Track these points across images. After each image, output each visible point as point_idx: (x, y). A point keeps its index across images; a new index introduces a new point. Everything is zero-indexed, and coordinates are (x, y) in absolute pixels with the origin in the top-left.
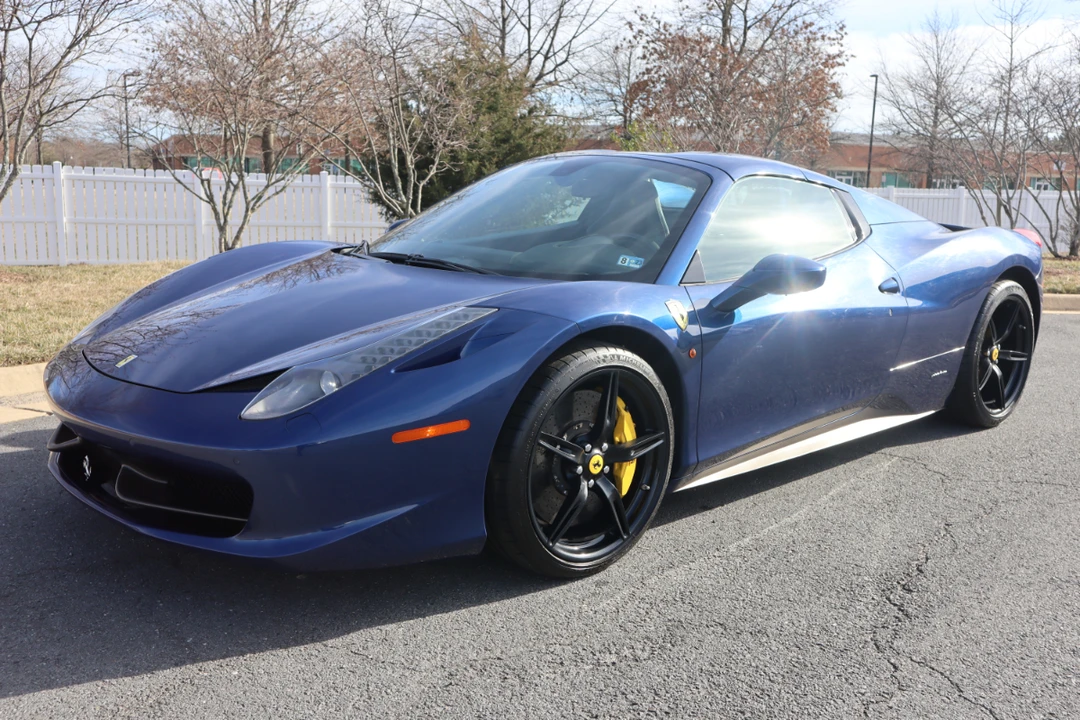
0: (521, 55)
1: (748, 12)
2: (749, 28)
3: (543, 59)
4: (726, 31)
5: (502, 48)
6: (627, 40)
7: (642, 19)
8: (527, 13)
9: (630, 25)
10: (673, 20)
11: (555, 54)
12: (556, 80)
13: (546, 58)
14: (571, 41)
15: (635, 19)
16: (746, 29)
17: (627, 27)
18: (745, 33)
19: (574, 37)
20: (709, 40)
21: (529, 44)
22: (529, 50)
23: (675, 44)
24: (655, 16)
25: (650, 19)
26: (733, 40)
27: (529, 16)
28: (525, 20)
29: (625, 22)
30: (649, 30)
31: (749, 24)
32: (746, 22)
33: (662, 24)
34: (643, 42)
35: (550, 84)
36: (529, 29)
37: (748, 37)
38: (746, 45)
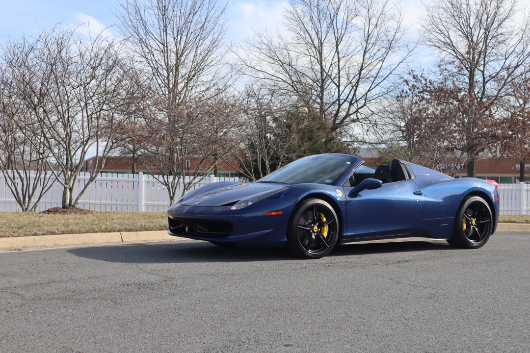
0: (334, 103)
1: (485, 72)
2: (487, 82)
3: (348, 105)
4: (471, 85)
6: (405, 92)
7: (414, 78)
9: (407, 82)
10: (436, 78)
11: (356, 101)
12: (358, 118)
13: (351, 104)
14: (367, 93)
15: (410, 78)
16: (485, 83)
17: (405, 83)
18: (484, 86)
19: (369, 90)
20: (460, 90)
21: (339, 96)
22: (339, 99)
23: (441, 94)
24: (423, 76)
25: (419, 78)
26: (476, 91)
29: (403, 80)
30: (419, 85)
31: (486, 80)
32: (484, 78)
33: (428, 80)
34: (415, 93)
35: (353, 121)
36: (339, 86)
37: (486, 88)
38: (485, 93)
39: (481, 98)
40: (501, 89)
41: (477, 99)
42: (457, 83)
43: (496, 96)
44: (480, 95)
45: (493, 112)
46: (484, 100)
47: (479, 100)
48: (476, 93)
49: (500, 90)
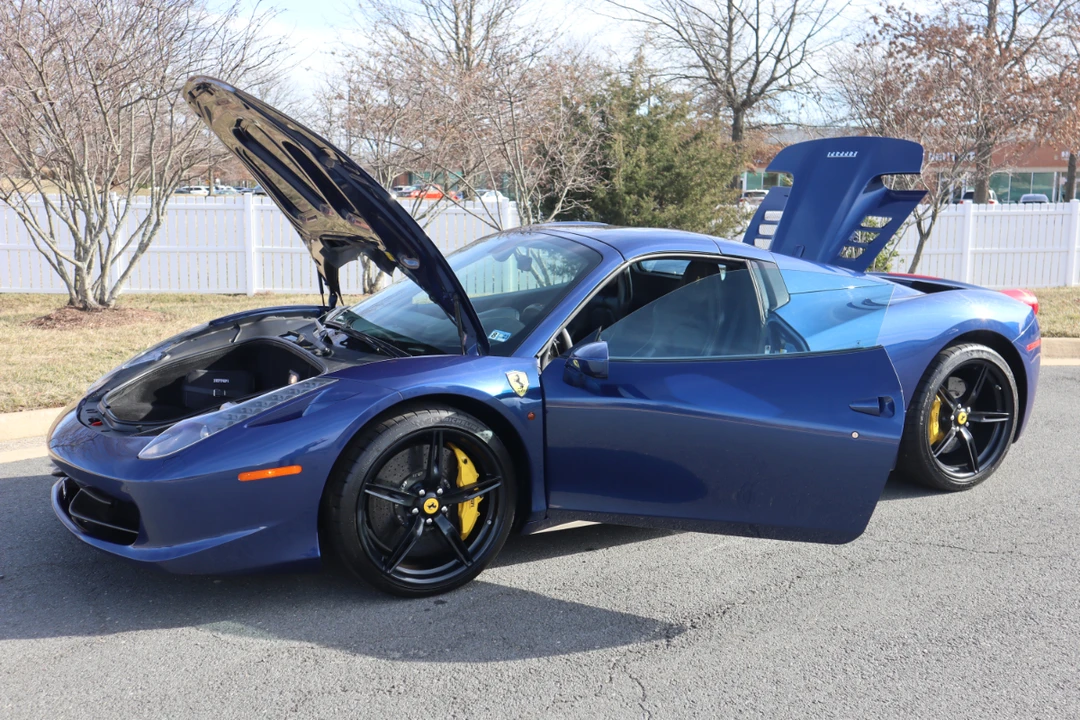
0: (749, 59)
2: (1020, 13)
3: (774, 61)
4: (991, 19)
5: (728, 52)
6: (871, 36)
7: (888, 11)
8: (756, 13)
9: (875, 18)
10: (927, 11)
11: (789, 55)
12: (791, 84)
13: (778, 60)
14: (805, 42)
15: (881, 12)
16: (1016, 14)
17: (872, 21)
18: (1014, 21)
19: (809, 36)
20: (970, 29)
21: (757, 47)
22: (757, 53)
23: (933, 38)
24: (904, 7)
25: (897, 10)
26: (999, 28)
27: (758, 15)
28: (753, 21)
29: (869, 15)
30: (898, 24)
31: (1019, 10)
32: (1016, 6)
33: (913, 15)
34: (889, 37)
35: (783, 89)
36: (756, 30)
37: (1018, 24)
38: (1016, 32)
39: (1008, 44)
40: (1045, 25)
41: (999, 44)
42: (964, 18)
43: (1036, 39)
44: (1006, 38)
45: (1028, 66)
46: (1013, 45)
47: (1004, 46)
48: (999, 33)
49: (1043, 27)
